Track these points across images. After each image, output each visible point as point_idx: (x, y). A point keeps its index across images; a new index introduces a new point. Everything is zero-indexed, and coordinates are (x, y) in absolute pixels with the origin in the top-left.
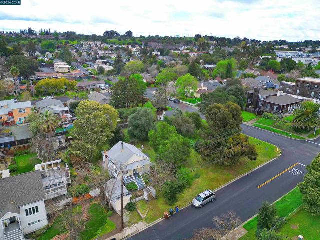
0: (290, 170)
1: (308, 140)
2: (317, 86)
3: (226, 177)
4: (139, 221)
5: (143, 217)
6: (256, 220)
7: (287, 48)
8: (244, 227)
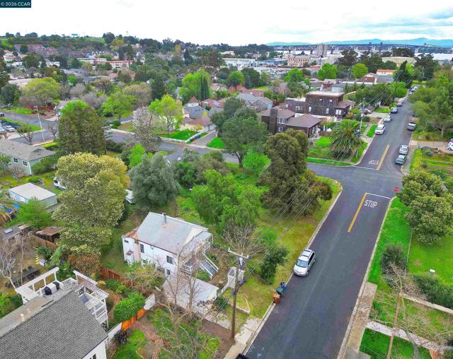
0: (364, 203)
1: (353, 164)
2: (331, 101)
3: (305, 228)
4: (245, 319)
5: (248, 312)
6: (374, 269)
7: (232, 53)
8: (370, 280)
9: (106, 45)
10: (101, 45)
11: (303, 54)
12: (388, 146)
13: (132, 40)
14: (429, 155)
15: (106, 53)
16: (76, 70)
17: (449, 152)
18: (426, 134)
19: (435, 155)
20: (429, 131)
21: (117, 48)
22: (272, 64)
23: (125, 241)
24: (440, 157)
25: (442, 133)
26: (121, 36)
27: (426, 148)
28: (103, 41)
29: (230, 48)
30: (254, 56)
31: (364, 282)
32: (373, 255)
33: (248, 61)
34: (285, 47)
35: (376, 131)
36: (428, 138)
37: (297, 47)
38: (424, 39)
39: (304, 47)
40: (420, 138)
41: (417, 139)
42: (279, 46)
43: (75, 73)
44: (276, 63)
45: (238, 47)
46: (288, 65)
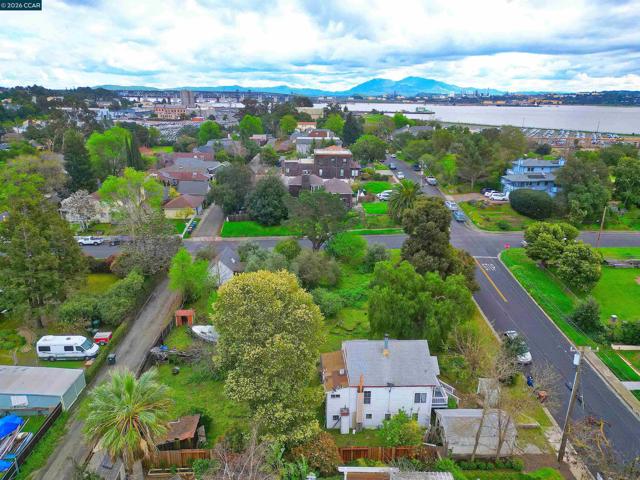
0: (483, 267)
2: (345, 160)
8: (578, 344)
14: (482, 208)
17: (494, 202)
19: (487, 207)
20: (458, 184)
22: (134, 115)
23: (333, 396)
24: (492, 208)
25: (472, 184)
27: (472, 201)
30: (99, 104)
34: (131, 93)
40: (451, 192)
44: (140, 115)
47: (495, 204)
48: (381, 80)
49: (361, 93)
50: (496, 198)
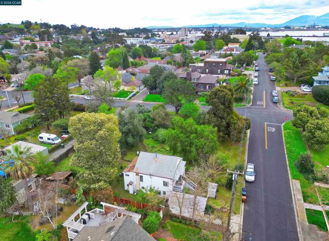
0: (267, 129)
1: (248, 105)
2: (221, 65)
6: (293, 170)
7: (125, 35)
8: (293, 178)
9: (26, 30)
10: (22, 30)
11: (172, 34)
12: (264, 92)
13: (46, 26)
14: (292, 95)
15: (29, 36)
16: (9, 50)
17: (303, 92)
18: (285, 82)
19: (296, 95)
20: (287, 81)
21: (36, 32)
22: (154, 41)
23: (126, 175)
24: (299, 96)
25: (295, 81)
26: (36, 23)
27: (289, 91)
28: (23, 26)
29: (123, 31)
30: (140, 36)
31: (290, 180)
32: (287, 162)
33: (138, 40)
34: (159, 30)
35: (254, 83)
36: (286, 85)
37: (167, 29)
38: (243, 23)
39: (172, 30)
40: (281, 85)
41: (280, 86)
42: (155, 29)
43: (9, 53)
44: (157, 41)
45: (128, 30)
46: (166, 42)
47: (302, 94)
48: (307, 16)
49: (291, 25)
50: (305, 90)
